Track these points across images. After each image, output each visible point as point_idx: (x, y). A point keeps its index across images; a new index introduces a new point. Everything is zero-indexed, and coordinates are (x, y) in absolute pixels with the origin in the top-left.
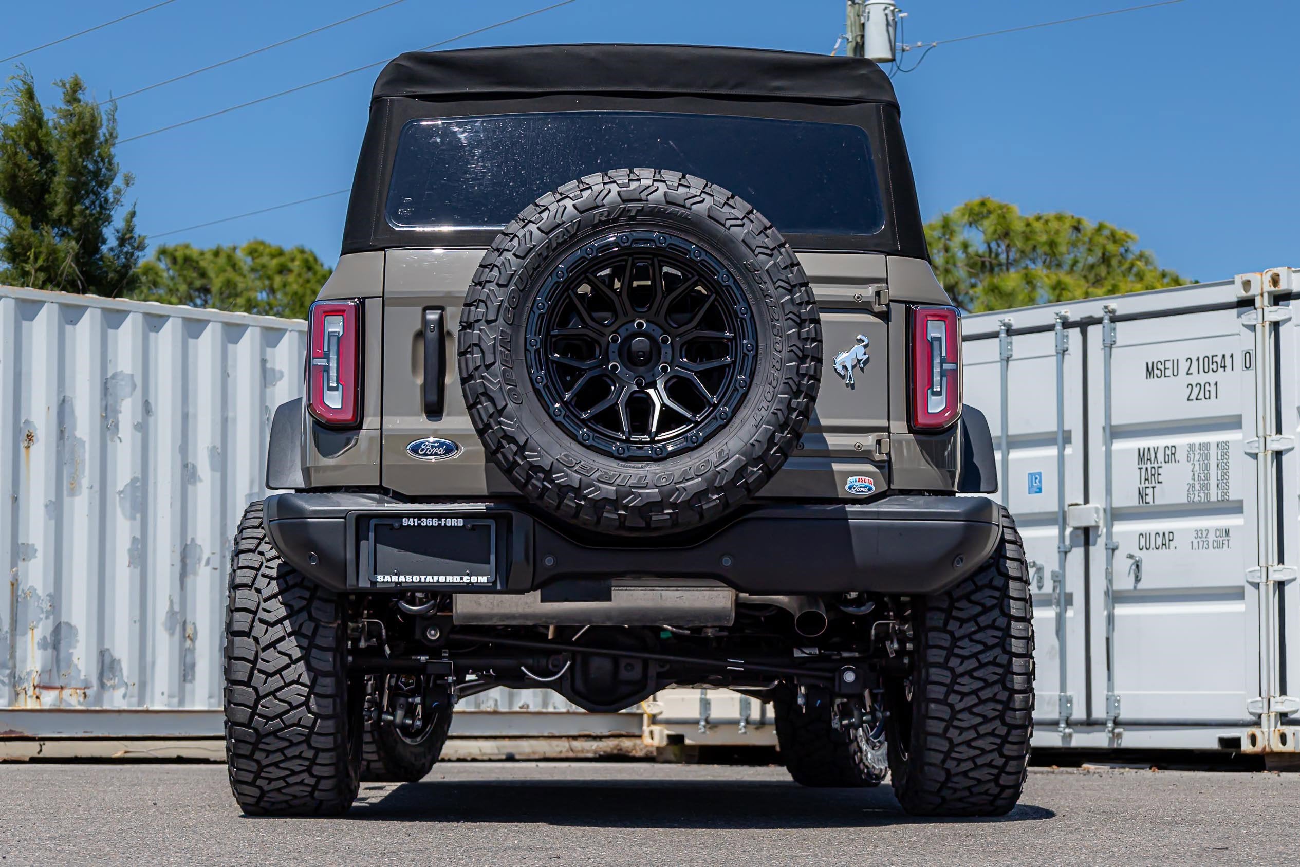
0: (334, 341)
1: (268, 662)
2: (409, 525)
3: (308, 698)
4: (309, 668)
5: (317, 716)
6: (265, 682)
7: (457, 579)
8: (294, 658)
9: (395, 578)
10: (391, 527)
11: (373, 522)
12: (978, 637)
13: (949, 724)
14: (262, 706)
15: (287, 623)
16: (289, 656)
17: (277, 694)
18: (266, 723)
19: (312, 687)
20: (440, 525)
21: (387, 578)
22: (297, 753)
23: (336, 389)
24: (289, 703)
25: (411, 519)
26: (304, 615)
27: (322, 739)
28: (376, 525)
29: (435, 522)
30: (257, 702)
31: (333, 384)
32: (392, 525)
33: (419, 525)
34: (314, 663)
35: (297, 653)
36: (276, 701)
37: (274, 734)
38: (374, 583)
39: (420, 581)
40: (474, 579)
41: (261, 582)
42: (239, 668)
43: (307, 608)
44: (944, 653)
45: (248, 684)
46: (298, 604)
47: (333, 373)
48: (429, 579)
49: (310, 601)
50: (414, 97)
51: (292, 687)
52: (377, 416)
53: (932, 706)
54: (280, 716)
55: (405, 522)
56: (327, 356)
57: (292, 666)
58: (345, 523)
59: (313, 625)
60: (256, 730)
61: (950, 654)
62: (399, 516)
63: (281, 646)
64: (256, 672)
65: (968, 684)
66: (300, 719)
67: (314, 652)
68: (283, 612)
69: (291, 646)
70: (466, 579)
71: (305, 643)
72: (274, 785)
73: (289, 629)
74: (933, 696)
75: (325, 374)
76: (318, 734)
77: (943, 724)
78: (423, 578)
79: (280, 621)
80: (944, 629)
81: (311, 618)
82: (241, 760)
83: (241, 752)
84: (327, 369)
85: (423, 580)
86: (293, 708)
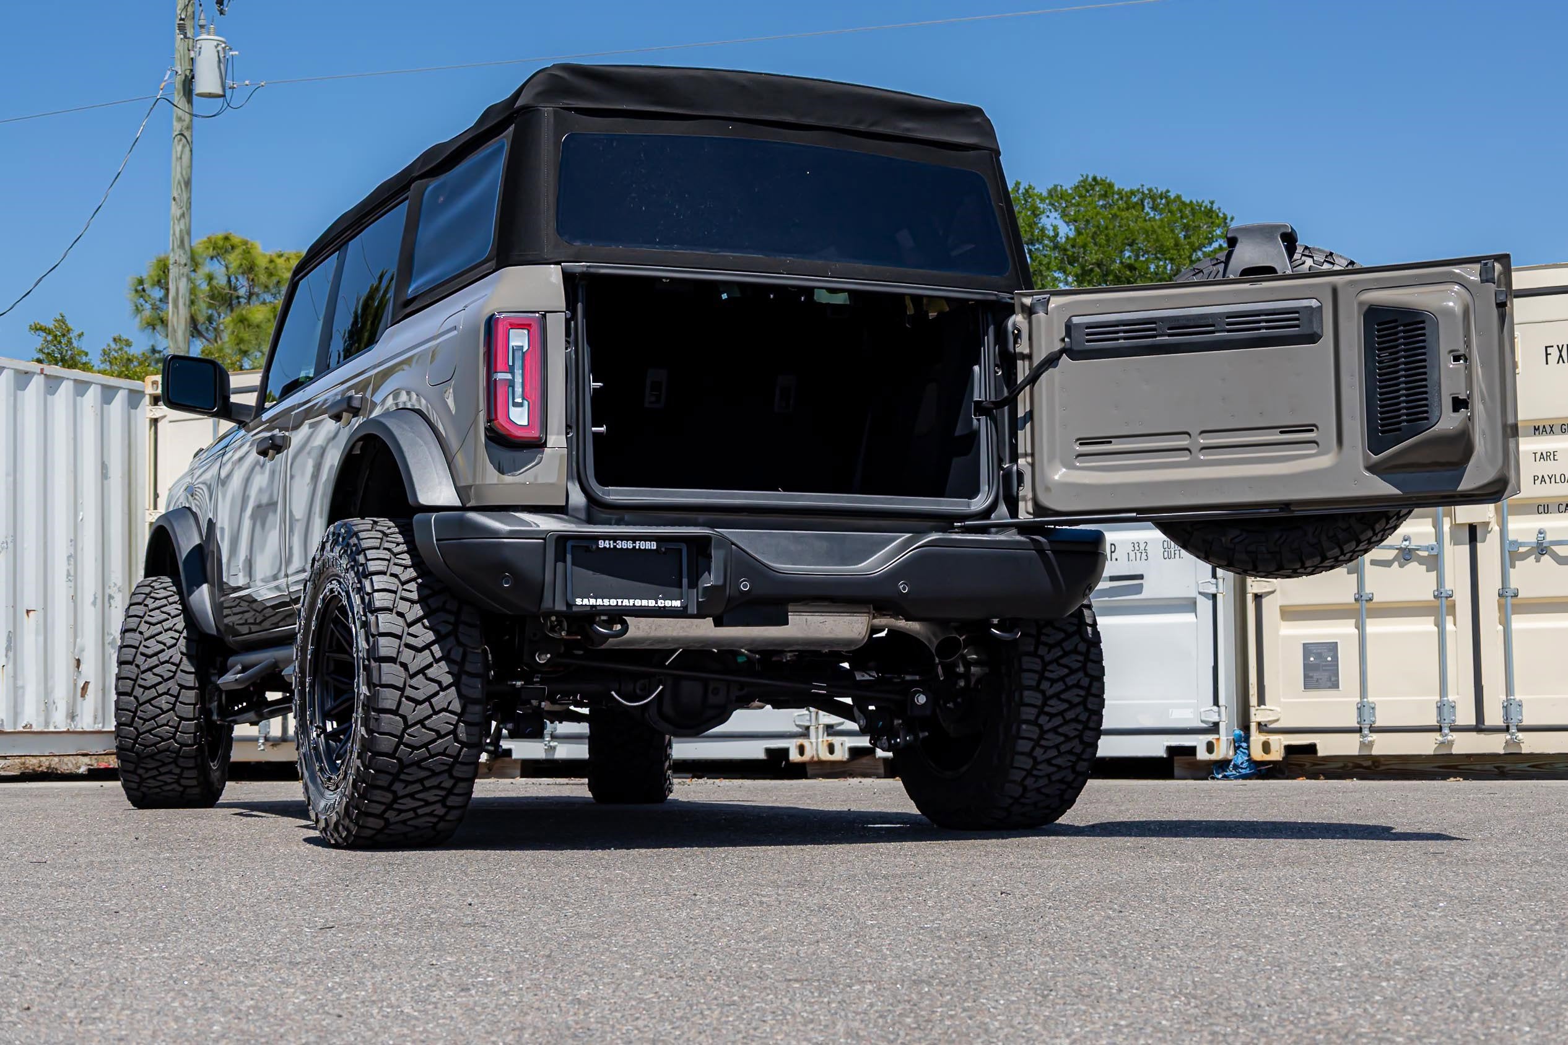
0: (518, 354)
1: (417, 689)
2: (605, 547)
3: (456, 726)
4: (460, 695)
5: (464, 744)
6: (414, 711)
7: (652, 603)
8: (445, 685)
9: (592, 602)
10: (587, 549)
11: (569, 544)
12: (1064, 661)
13: (1037, 743)
14: (408, 735)
15: (436, 648)
16: (439, 683)
17: (426, 722)
18: (411, 753)
19: (460, 715)
20: (634, 547)
21: (586, 602)
22: (436, 783)
23: (521, 405)
24: (437, 732)
25: (607, 542)
26: (452, 639)
27: (465, 768)
28: (573, 547)
29: (629, 545)
30: (404, 730)
31: (519, 400)
32: (587, 547)
33: (615, 547)
34: (464, 691)
35: (447, 680)
36: (423, 730)
37: (417, 764)
38: (570, 605)
39: (617, 605)
40: (668, 603)
41: (403, 606)
42: (388, 695)
43: (454, 633)
44: (1036, 677)
45: (395, 712)
46: (444, 629)
47: (519, 390)
48: (626, 602)
49: (456, 625)
50: (570, 109)
51: (441, 715)
52: (561, 434)
53: (1024, 726)
54: (426, 745)
55: (602, 544)
56: (511, 370)
57: (441, 693)
58: (545, 544)
59: (461, 650)
60: (399, 759)
61: (1042, 677)
62: (596, 538)
63: (430, 672)
64: (404, 699)
65: (1056, 706)
66: (446, 749)
67: (464, 678)
68: (430, 636)
69: (440, 671)
70: (661, 603)
71: (456, 669)
72: (404, 816)
73: (438, 654)
74: (1024, 717)
75: (510, 389)
76: (462, 763)
77: (1031, 744)
78: (620, 601)
79: (428, 646)
80: (1034, 654)
81: (459, 643)
82: (378, 792)
83: (379, 783)
84: (511, 384)
85: (620, 604)
86: (440, 736)
